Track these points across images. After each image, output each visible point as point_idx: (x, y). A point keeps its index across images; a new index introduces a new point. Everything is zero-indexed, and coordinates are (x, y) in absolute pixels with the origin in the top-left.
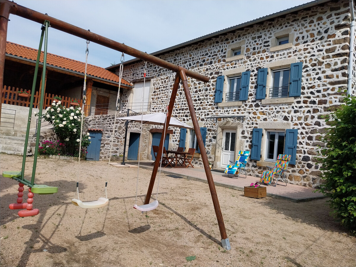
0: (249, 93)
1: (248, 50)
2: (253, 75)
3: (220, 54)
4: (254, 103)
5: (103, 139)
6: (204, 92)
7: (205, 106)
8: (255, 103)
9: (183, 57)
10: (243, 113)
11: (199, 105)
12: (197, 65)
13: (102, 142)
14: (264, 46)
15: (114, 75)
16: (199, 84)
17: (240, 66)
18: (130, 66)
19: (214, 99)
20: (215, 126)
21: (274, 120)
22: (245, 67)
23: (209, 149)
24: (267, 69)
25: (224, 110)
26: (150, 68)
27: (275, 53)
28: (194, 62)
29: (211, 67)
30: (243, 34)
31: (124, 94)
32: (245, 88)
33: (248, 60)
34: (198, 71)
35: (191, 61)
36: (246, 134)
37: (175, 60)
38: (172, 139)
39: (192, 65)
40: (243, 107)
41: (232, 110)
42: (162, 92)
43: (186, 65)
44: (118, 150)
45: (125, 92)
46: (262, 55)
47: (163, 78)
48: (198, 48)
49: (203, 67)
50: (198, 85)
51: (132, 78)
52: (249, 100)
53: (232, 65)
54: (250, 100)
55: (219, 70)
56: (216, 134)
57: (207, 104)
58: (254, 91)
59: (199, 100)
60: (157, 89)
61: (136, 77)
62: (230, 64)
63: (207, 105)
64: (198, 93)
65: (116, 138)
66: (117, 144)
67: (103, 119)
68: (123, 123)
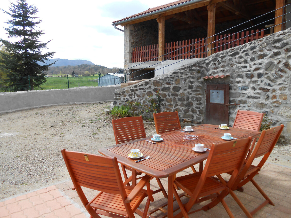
65: (260, 89)
66: (264, 102)
67: (231, 56)
68: (276, 54)
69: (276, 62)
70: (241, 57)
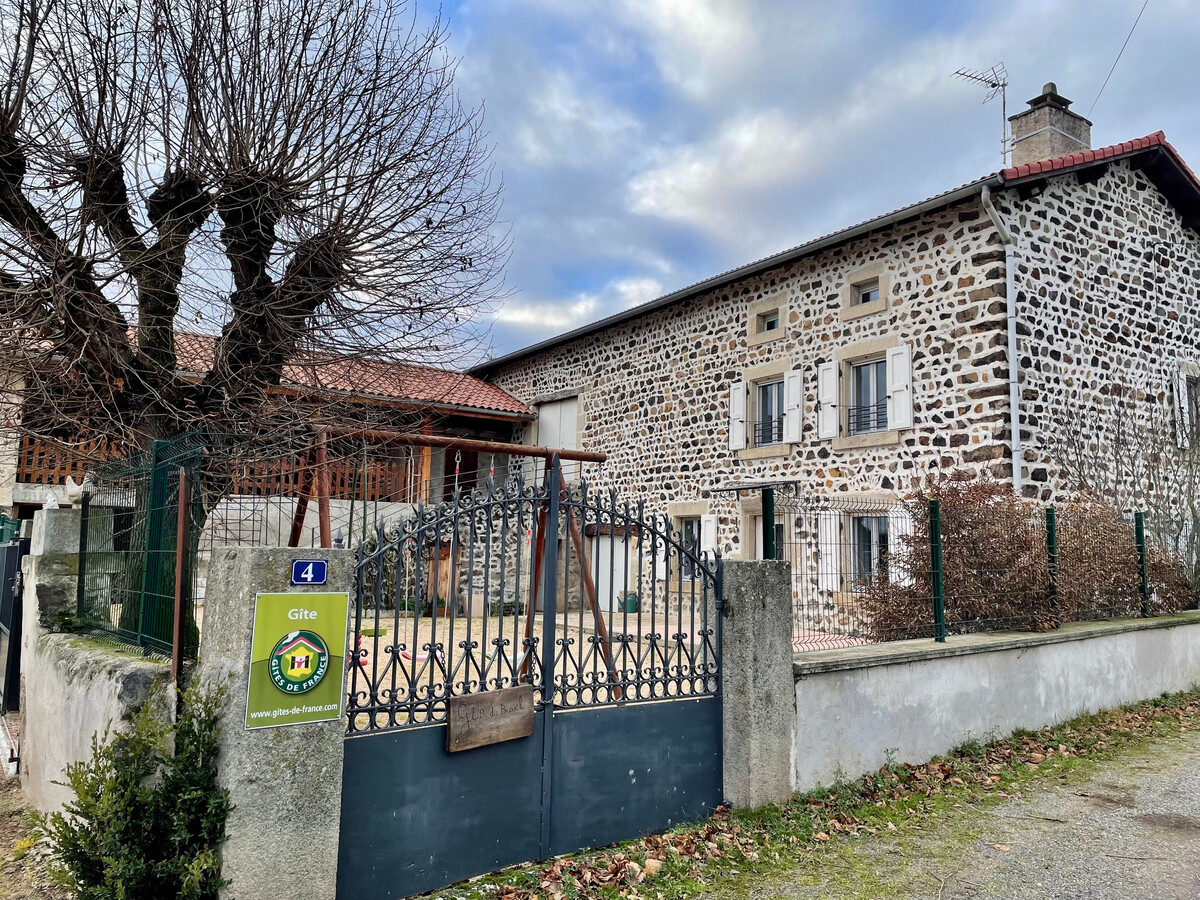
0: (805, 423)
1: (794, 317)
2: (810, 378)
3: (732, 327)
4: (817, 448)
6: (704, 423)
7: (709, 460)
8: (819, 448)
9: (650, 335)
10: (794, 474)
11: (694, 456)
12: (683, 356)
14: (829, 307)
16: (692, 405)
17: (780, 356)
18: (527, 362)
19: (728, 440)
20: (734, 508)
21: (863, 489)
22: (791, 359)
25: (752, 468)
26: (574, 364)
27: (852, 323)
28: (676, 347)
29: (715, 360)
30: (780, 277)
31: (516, 436)
32: (793, 412)
33: (796, 342)
34: (687, 370)
35: (668, 346)
36: (805, 527)
39: (673, 357)
40: (794, 459)
41: (771, 467)
42: (606, 426)
43: (658, 355)
45: (517, 431)
46: (824, 330)
47: (606, 390)
48: (684, 312)
49: (698, 359)
50: (689, 407)
51: (532, 392)
52: (806, 441)
53: (761, 354)
54: (808, 441)
55: (734, 367)
56: (738, 530)
57: (714, 453)
58: (814, 418)
59: (694, 444)
60: (595, 418)
61: (542, 391)
62: (757, 353)
64: (690, 426)
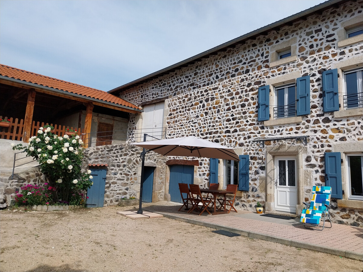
0: (311, 104)
1: (302, 49)
2: (315, 80)
3: (259, 59)
4: (321, 117)
5: (108, 177)
6: (240, 108)
7: (244, 127)
8: (323, 118)
9: (206, 69)
10: (304, 132)
11: (234, 125)
12: (227, 76)
13: (107, 181)
14: (328, 41)
15: (118, 99)
16: (232, 100)
17: (293, 70)
18: (138, 87)
19: (257, 116)
20: (261, 152)
21: (359, 139)
22: (300, 71)
23: (256, 185)
24: (336, 70)
25: (273, 130)
26: (163, 86)
27: (346, 48)
28: (222, 73)
29: (247, 76)
30: (291, 30)
31: (131, 120)
32: (304, 99)
33: (304, 62)
34: (229, 83)
35: (218, 72)
36: (313, 161)
37: (196, 74)
38: (198, 172)
39: (220, 77)
40: (304, 124)
41: (287, 129)
42: (180, 114)
43: (211, 78)
44: (127, 190)
45: (132, 118)
46: (325, 53)
47: (180, 97)
48: (227, 55)
49: (236, 77)
50: (230, 101)
51: (140, 100)
52: (313, 114)
53: (279, 70)
54: (315, 114)
55: (261, 79)
56: (264, 163)
57: (247, 123)
58: (318, 101)
59: (233, 119)
60: (174, 110)
61: (145, 99)
62: (276, 70)
63: (246, 125)
64: (231, 111)
65: (124, 174)
66: (126, 182)
67: (107, 151)
68: (133, 154)
69: (132, 159)
70: (114, 153)
